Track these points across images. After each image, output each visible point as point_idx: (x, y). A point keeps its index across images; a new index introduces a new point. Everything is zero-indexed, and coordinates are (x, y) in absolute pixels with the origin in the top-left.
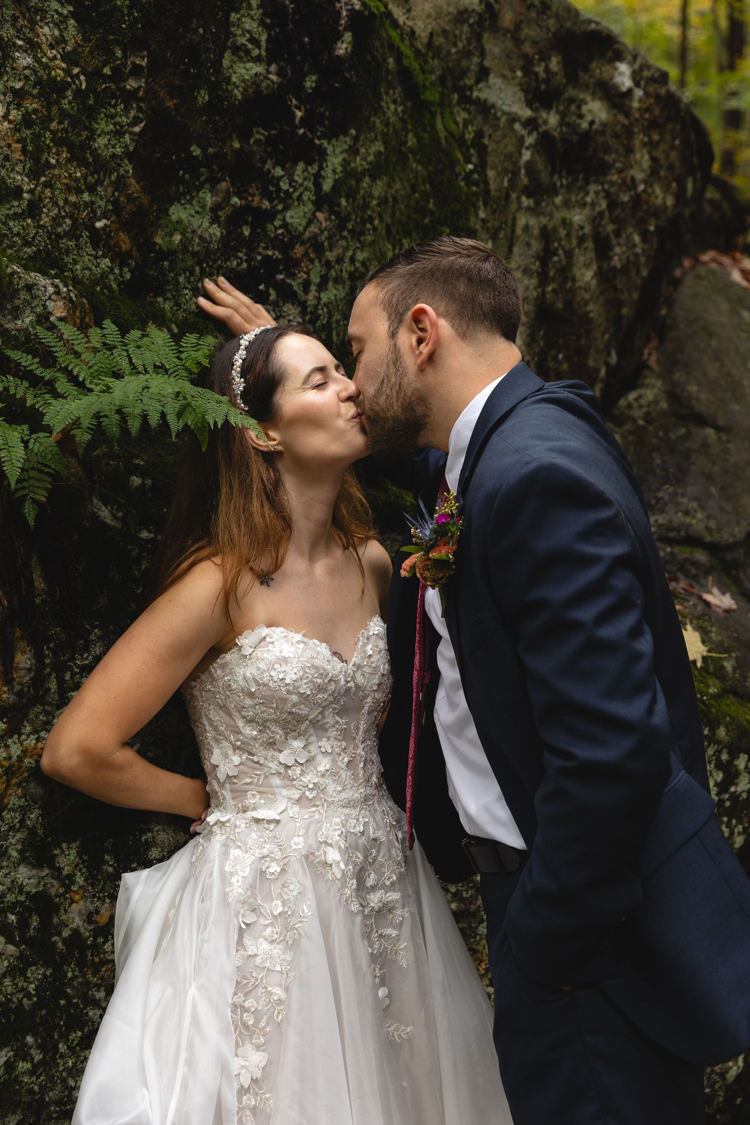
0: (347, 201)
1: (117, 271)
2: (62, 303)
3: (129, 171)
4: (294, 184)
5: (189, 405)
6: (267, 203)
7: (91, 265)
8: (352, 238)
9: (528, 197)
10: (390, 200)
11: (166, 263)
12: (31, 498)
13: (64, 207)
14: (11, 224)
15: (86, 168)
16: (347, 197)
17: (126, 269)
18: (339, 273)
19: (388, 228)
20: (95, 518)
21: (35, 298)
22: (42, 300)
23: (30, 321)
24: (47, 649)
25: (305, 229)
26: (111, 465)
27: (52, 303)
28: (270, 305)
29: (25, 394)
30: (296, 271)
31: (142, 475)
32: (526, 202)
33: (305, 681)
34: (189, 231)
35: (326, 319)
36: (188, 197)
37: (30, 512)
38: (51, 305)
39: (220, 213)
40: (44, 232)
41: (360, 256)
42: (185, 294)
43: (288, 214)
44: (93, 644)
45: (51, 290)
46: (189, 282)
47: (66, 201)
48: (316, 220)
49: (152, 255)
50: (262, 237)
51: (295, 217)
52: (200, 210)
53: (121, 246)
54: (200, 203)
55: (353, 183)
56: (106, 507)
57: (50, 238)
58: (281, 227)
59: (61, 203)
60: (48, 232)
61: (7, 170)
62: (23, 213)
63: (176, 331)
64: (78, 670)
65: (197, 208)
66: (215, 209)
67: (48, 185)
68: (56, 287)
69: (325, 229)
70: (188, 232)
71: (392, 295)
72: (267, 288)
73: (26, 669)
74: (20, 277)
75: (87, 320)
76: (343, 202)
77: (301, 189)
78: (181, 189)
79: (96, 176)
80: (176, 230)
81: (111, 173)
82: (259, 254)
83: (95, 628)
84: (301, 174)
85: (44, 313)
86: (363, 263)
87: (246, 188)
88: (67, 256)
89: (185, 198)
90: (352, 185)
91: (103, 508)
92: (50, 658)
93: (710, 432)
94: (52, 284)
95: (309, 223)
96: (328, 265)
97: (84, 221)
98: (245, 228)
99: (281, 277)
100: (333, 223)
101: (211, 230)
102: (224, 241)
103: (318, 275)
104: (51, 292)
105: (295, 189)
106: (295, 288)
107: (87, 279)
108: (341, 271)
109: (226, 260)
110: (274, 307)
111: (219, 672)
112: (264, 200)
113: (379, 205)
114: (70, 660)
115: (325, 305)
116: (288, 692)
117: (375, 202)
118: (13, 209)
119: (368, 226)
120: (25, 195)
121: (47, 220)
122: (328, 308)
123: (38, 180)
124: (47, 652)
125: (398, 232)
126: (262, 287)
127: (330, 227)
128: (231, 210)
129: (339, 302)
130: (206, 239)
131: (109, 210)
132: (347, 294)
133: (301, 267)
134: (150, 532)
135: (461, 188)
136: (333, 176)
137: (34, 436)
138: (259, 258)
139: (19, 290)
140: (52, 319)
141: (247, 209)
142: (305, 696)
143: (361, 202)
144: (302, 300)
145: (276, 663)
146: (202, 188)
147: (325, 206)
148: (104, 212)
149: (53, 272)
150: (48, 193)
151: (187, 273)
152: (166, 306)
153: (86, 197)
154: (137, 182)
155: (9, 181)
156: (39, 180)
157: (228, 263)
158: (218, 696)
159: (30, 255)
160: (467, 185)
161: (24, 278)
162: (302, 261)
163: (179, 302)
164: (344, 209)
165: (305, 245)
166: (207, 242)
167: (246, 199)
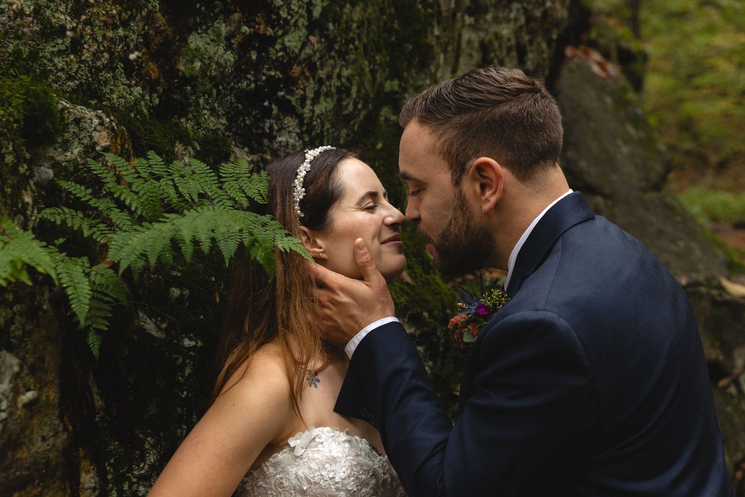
0: (334, 26)
1: (147, 98)
2: (105, 133)
3: (156, 6)
4: (291, 12)
5: (256, 240)
6: (270, 30)
7: (125, 93)
8: (339, 57)
9: (470, 16)
10: (366, 23)
11: (189, 88)
12: (94, 328)
13: (102, 42)
14: (56, 60)
15: (120, 5)
16: (334, 22)
17: (155, 95)
18: (329, 89)
19: (365, 47)
20: (142, 331)
21: (82, 130)
22: (88, 132)
23: (79, 152)
24: (108, 465)
25: (301, 50)
26: (152, 279)
27: (98, 134)
28: (273, 119)
29: (81, 225)
30: (295, 89)
31: (180, 286)
32: (469, 20)
33: (352, 479)
34: (206, 57)
35: (320, 129)
36: (204, 27)
37: (94, 342)
38: (96, 135)
39: (233, 41)
40: (85, 66)
41: (346, 73)
42: (204, 114)
43: (286, 39)
44: (148, 453)
45: (96, 121)
46: (208, 103)
47: (104, 37)
48: (309, 43)
49: (176, 81)
50: (266, 60)
51: (292, 41)
52: (215, 38)
53: (151, 75)
54: (214, 31)
55: (338, 9)
56: (151, 320)
57: (90, 72)
58: (281, 50)
59: (100, 39)
60: (89, 66)
61: (52, 10)
62: (66, 50)
63: (199, 148)
64: (135, 480)
65: (212, 36)
66: (228, 38)
67: (88, 23)
68: (100, 118)
69: (317, 50)
70: (205, 59)
71: (451, 145)
72: (270, 104)
73: (91, 488)
74: (69, 113)
75: (126, 146)
76: (331, 26)
77: (297, 17)
78: (198, 21)
79: (129, 13)
80: (195, 57)
81: (142, 9)
82: (264, 74)
83: (148, 437)
84: (296, 4)
85: (91, 143)
86: (348, 79)
87: (253, 18)
88: (105, 87)
89: (201, 28)
90: (336, 11)
91: (149, 321)
92: (111, 473)
93: (599, 199)
94: (96, 116)
95: (304, 45)
96: (320, 82)
97: (119, 54)
98: (252, 52)
99: (282, 94)
100: (324, 45)
101: (225, 57)
102: (237, 67)
103: (312, 91)
104: (96, 124)
105: (292, 16)
106: (294, 103)
107: (123, 107)
108: (330, 86)
109: (238, 82)
110: (277, 120)
111: (271, 470)
112: (268, 28)
113: (358, 27)
114: (128, 472)
115: (319, 116)
116: (338, 489)
117: (355, 25)
118: (57, 46)
119: (351, 46)
120: (68, 33)
121: (88, 55)
122: (320, 119)
123: (79, 19)
124: (108, 468)
125: (372, 50)
126: (266, 104)
127: (321, 48)
128: (242, 38)
129: (329, 113)
130: (222, 64)
131: (140, 43)
132: (335, 106)
133: (298, 84)
134: (191, 339)
135: (419, 10)
136: (321, 4)
137: (94, 268)
138: (264, 78)
139: (68, 124)
140: (98, 148)
141: (255, 36)
142: (352, 492)
143: (345, 26)
144: (299, 113)
145: (326, 462)
146: (217, 19)
147: (316, 30)
148: (136, 44)
149: (93, 102)
150: (88, 30)
151: (206, 95)
152: (188, 125)
153: (121, 32)
154: (163, 16)
155: (54, 20)
156: (81, 19)
157: (239, 85)
158: (269, 492)
159: (73, 88)
160: (425, 7)
161: (73, 112)
162: (299, 79)
163: (200, 121)
164: (331, 33)
165: (301, 65)
166: (223, 67)
167: (254, 27)
